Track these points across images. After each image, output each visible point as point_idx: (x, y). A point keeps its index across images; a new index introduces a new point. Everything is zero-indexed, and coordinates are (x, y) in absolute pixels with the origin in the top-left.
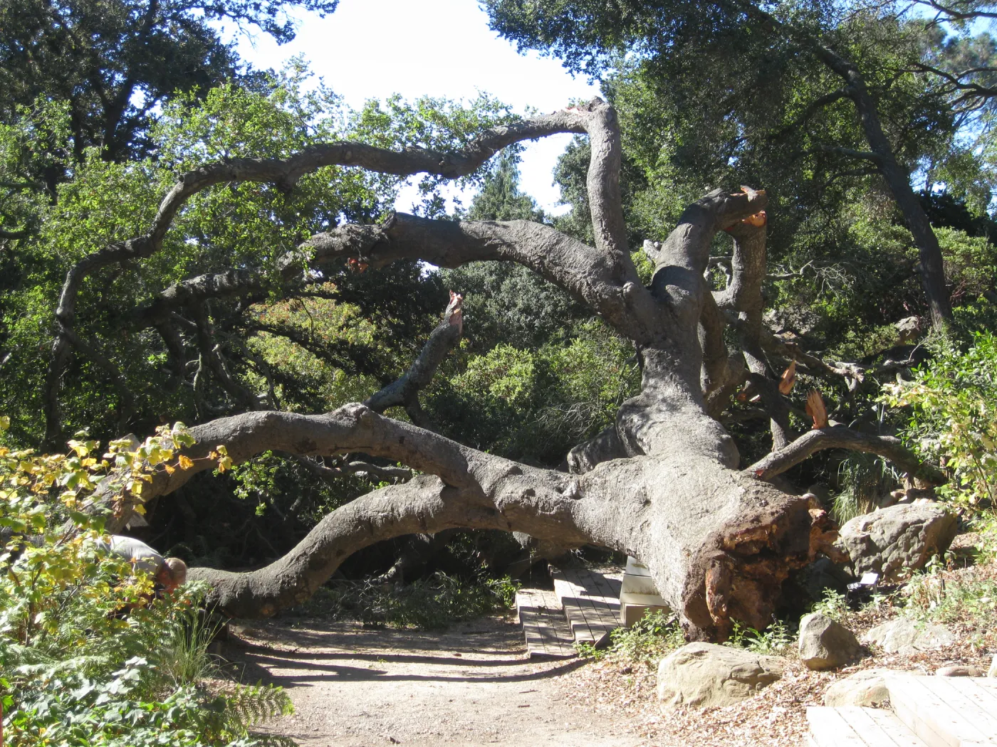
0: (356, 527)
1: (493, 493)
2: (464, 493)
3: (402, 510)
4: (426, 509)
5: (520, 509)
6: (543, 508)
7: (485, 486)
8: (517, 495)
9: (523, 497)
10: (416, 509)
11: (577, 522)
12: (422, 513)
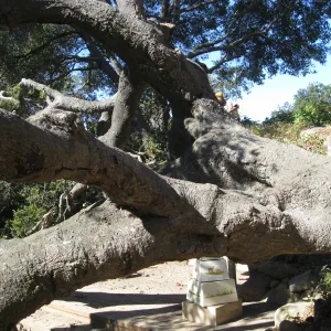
0: (32, 287)
1: (214, 216)
2: (177, 221)
3: (100, 253)
4: (134, 248)
5: (250, 228)
6: (273, 225)
7: (203, 210)
8: (245, 214)
9: (251, 215)
10: (120, 250)
11: (302, 234)
12: (128, 253)
